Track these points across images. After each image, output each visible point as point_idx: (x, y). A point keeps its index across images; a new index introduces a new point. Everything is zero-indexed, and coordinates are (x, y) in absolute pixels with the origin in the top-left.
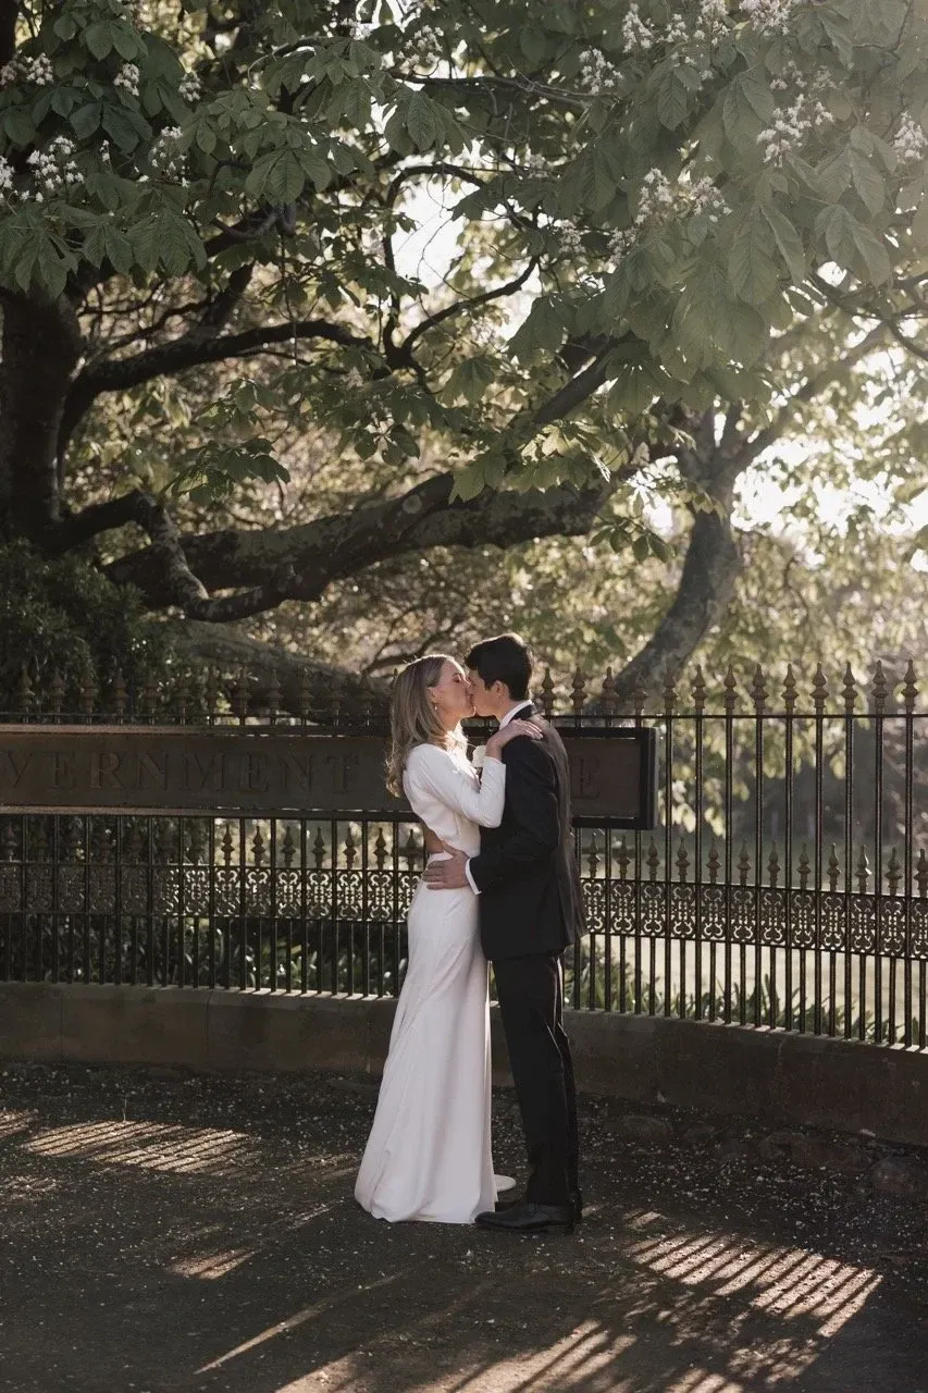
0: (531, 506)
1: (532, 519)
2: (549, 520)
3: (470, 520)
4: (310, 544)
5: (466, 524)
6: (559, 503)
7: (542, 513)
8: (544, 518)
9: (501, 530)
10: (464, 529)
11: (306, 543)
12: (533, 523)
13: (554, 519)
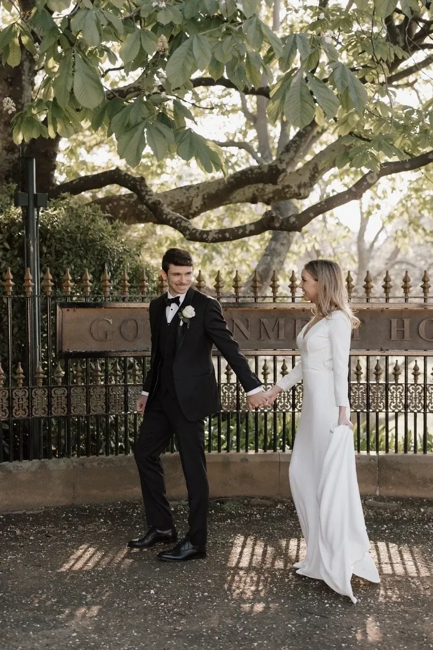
0: (286, 184)
1: (287, 190)
2: (294, 191)
3: (257, 190)
4: (180, 201)
5: (256, 192)
6: (299, 182)
7: (291, 187)
8: (293, 190)
9: (271, 195)
10: (254, 194)
11: (178, 200)
12: (287, 192)
13: (297, 191)
